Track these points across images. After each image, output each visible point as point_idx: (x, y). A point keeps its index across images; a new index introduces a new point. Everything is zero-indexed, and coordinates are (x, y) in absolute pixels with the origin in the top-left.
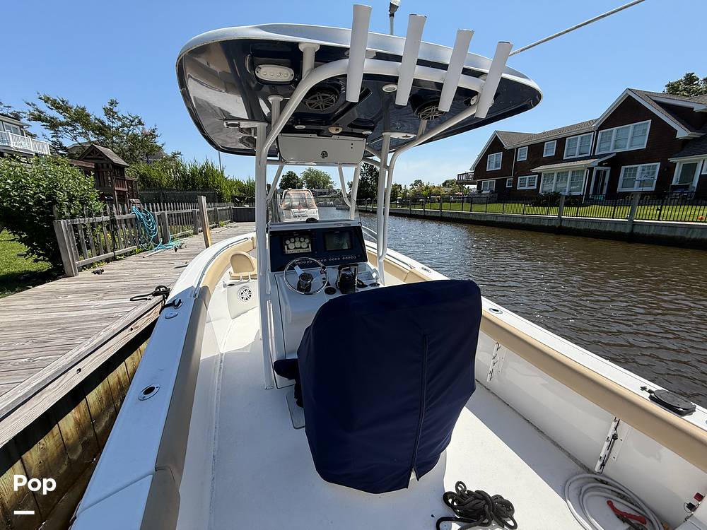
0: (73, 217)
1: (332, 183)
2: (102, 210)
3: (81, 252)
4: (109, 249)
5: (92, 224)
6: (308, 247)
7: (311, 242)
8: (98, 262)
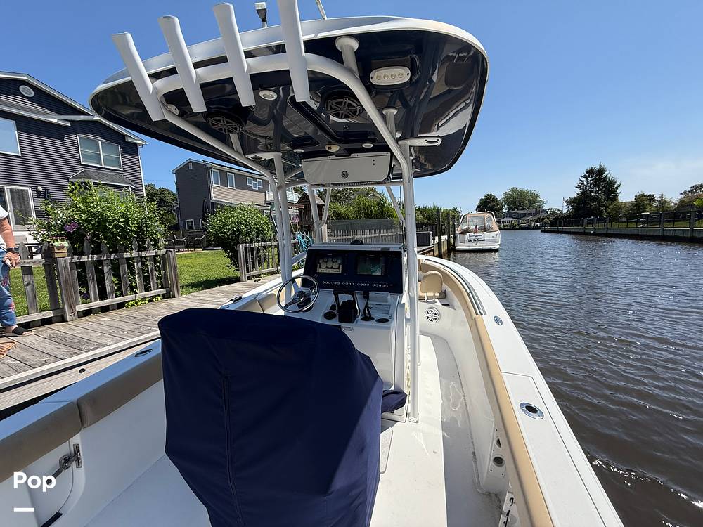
0: (251, 242)
1: (541, 201)
2: (272, 237)
3: (254, 267)
4: (275, 265)
5: (265, 247)
6: (339, 268)
7: (343, 264)
8: (265, 274)
